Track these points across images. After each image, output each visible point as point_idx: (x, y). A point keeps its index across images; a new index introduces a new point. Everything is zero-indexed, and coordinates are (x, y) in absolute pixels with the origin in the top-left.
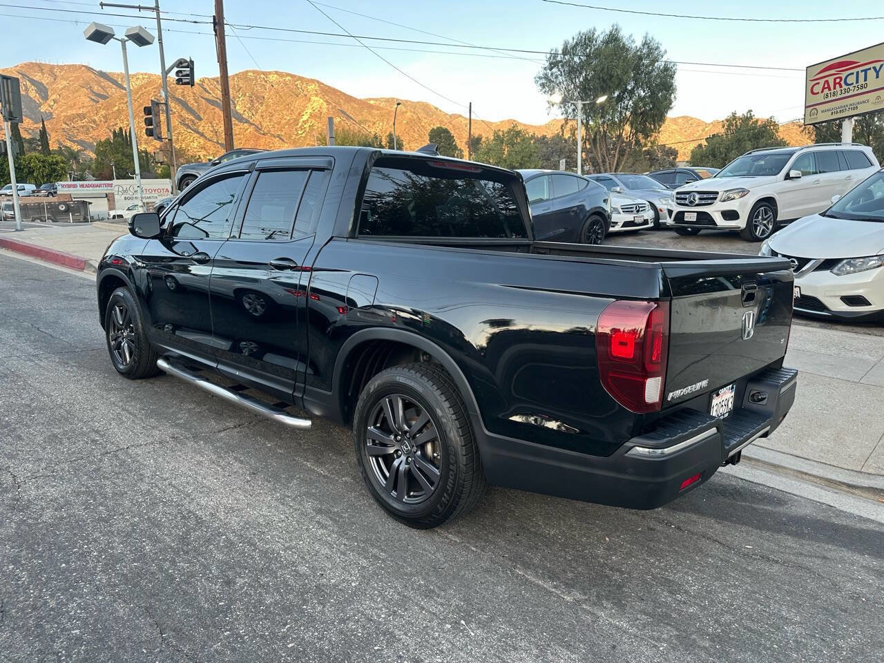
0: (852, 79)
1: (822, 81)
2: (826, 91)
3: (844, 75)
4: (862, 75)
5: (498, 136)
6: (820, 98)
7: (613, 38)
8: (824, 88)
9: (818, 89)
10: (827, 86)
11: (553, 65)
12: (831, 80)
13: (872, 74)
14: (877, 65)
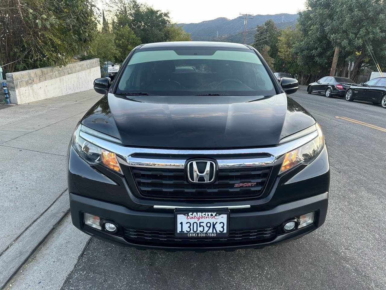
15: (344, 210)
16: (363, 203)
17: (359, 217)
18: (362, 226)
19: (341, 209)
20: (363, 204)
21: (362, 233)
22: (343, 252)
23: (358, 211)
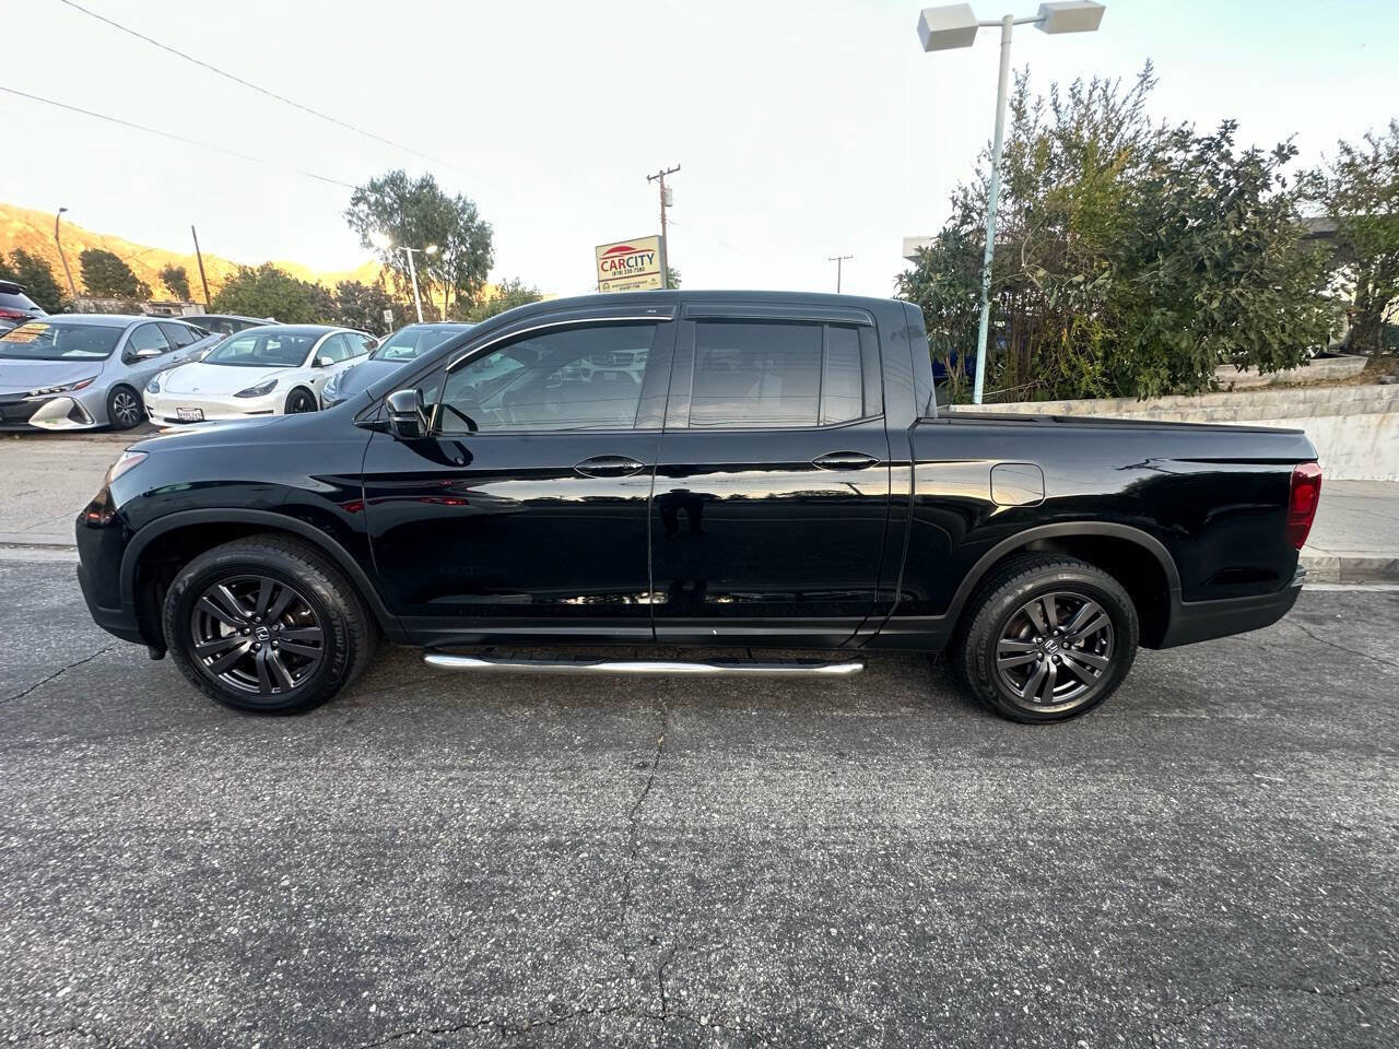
0: (632, 262)
1: (609, 261)
2: (614, 269)
3: (626, 258)
4: (639, 260)
5: (245, 273)
6: (609, 275)
7: (427, 185)
8: (611, 267)
9: (607, 266)
10: (613, 266)
11: (356, 201)
12: (616, 260)
13: (646, 259)
14: (650, 253)
15: (191, 832)
16: (156, 923)
17: (120, 851)
18: (86, 831)
19: (205, 826)
20: (154, 917)
21: (73, 815)
22: (87, 748)
23: (142, 870)
